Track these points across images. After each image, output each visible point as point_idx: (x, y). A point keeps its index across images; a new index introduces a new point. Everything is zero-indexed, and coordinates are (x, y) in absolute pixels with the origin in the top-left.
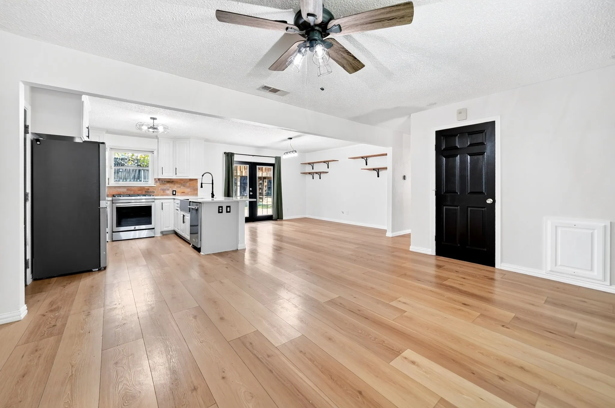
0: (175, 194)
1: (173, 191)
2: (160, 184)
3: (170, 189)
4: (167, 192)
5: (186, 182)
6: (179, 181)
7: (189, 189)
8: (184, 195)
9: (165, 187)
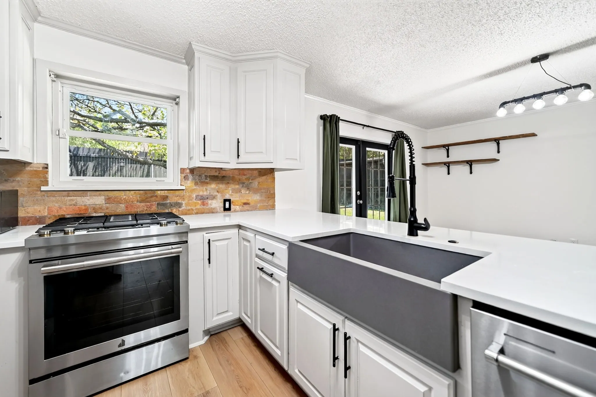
0: (229, 209)
1: (225, 201)
2: (196, 184)
3: (219, 195)
4: (211, 205)
5: (252, 180)
6: (236, 177)
7: (259, 194)
8: (248, 210)
9: (206, 190)
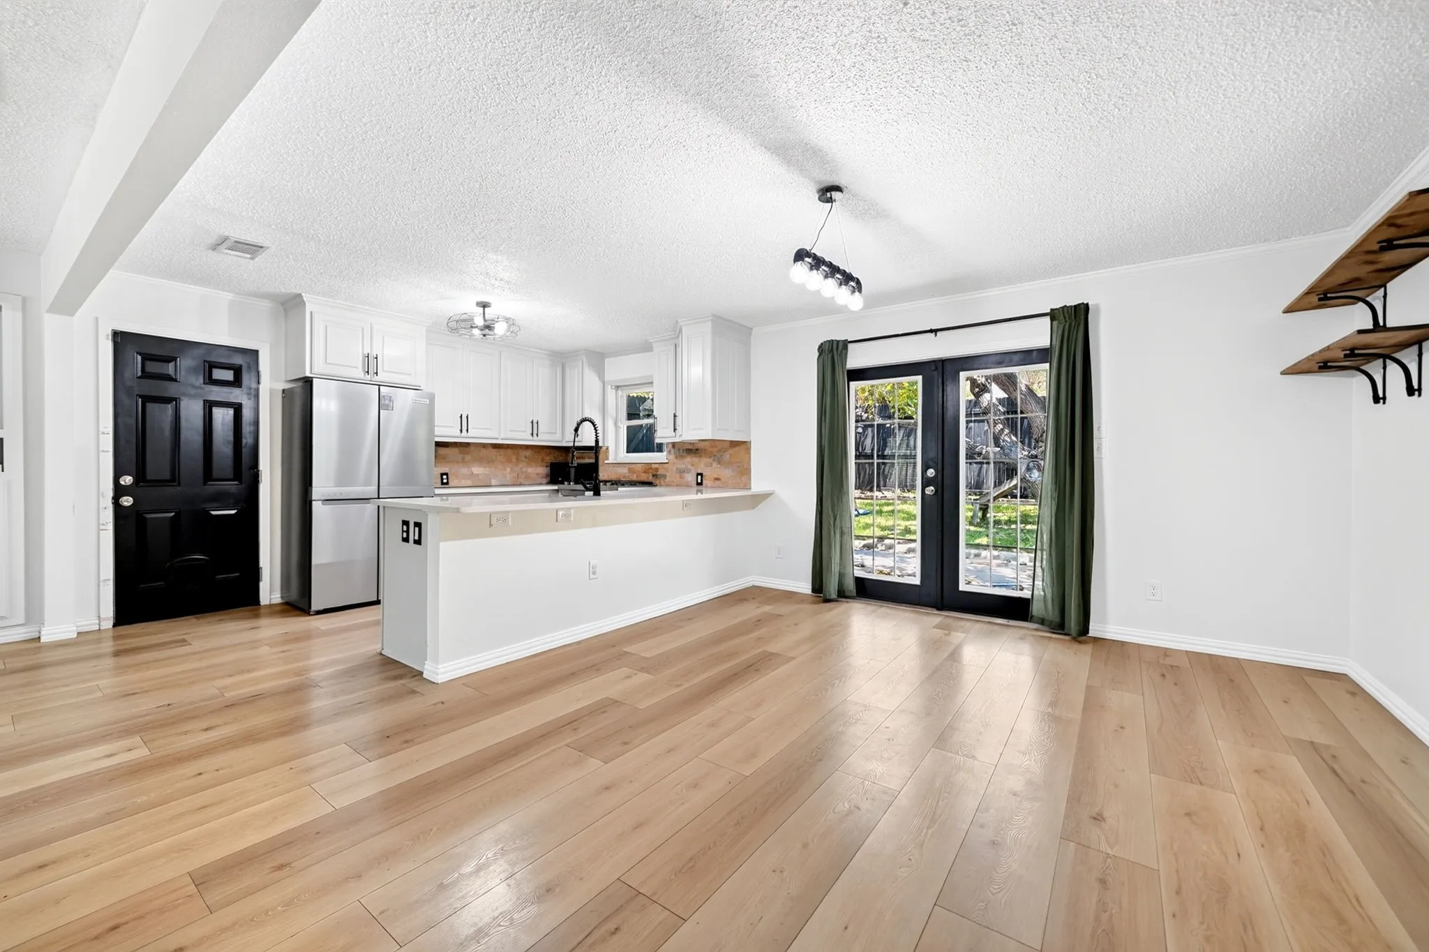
0: (701, 484)
1: (698, 475)
3: (692, 468)
4: (687, 478)
5: (723, 452)
6: (707, 450)
7: (731, 469)
8: (719, 487)
9: (684, 464)
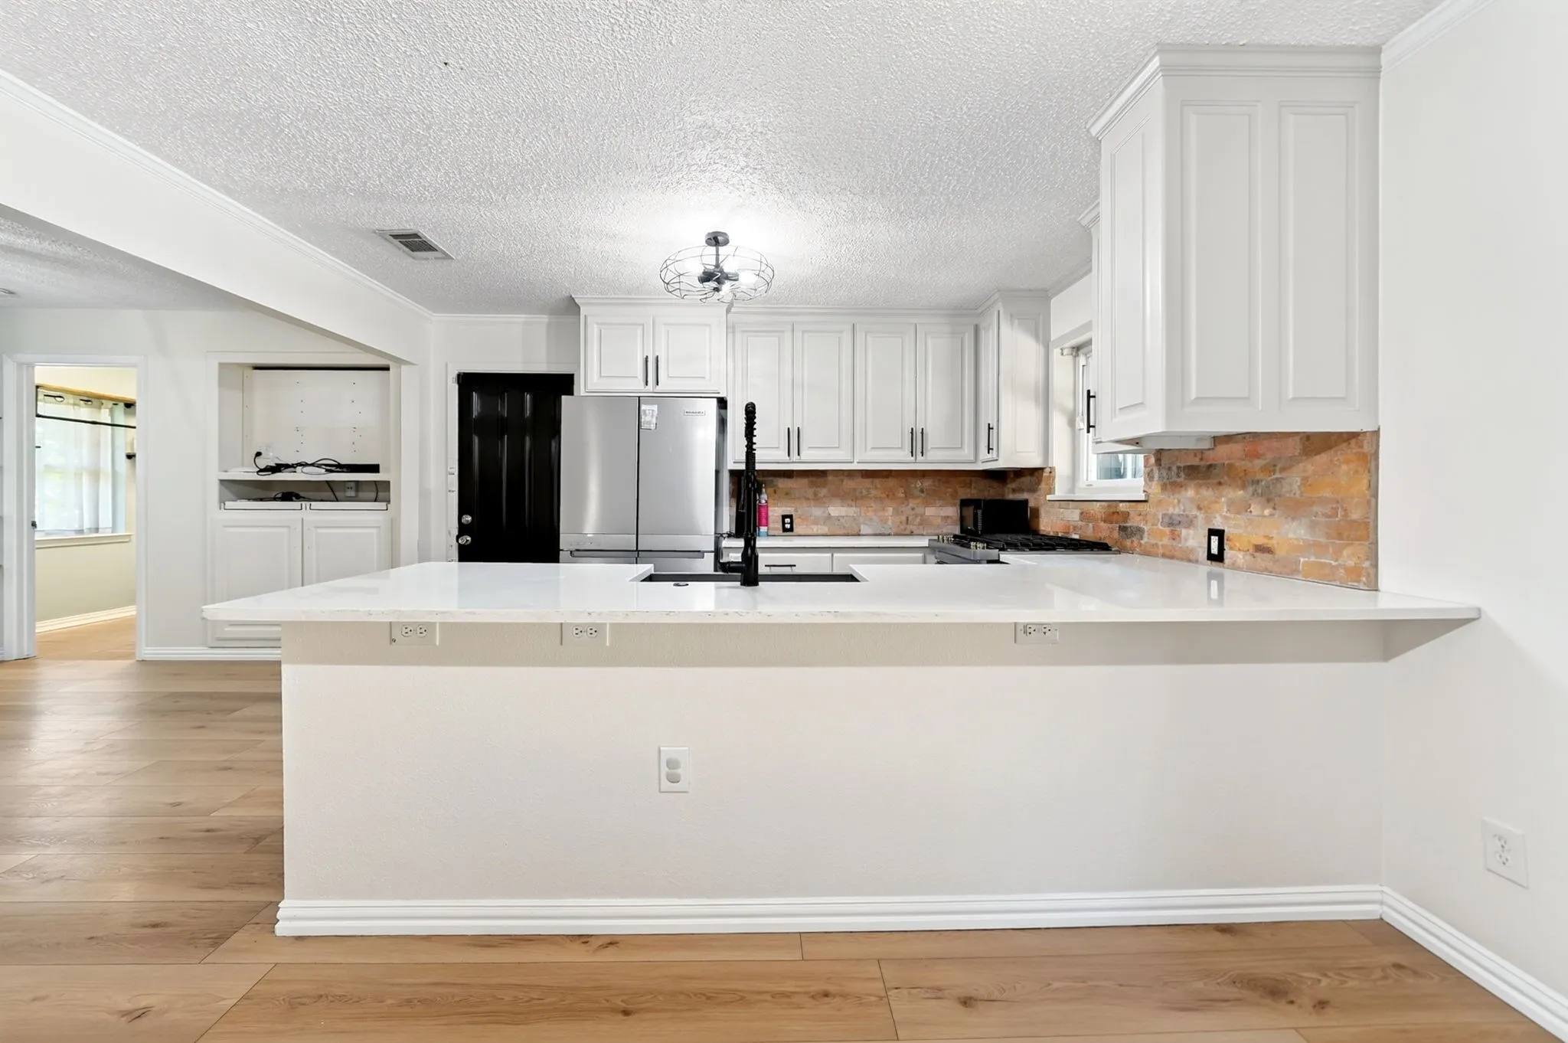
0: (1219, 558)
1: (1211, 533)
2: (1164, 488)
4: (1186, 540)
6: (1237, 464)
7: (1304, 520)
8: (1270, 572)
9: (1181, 504)
